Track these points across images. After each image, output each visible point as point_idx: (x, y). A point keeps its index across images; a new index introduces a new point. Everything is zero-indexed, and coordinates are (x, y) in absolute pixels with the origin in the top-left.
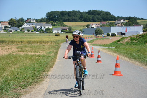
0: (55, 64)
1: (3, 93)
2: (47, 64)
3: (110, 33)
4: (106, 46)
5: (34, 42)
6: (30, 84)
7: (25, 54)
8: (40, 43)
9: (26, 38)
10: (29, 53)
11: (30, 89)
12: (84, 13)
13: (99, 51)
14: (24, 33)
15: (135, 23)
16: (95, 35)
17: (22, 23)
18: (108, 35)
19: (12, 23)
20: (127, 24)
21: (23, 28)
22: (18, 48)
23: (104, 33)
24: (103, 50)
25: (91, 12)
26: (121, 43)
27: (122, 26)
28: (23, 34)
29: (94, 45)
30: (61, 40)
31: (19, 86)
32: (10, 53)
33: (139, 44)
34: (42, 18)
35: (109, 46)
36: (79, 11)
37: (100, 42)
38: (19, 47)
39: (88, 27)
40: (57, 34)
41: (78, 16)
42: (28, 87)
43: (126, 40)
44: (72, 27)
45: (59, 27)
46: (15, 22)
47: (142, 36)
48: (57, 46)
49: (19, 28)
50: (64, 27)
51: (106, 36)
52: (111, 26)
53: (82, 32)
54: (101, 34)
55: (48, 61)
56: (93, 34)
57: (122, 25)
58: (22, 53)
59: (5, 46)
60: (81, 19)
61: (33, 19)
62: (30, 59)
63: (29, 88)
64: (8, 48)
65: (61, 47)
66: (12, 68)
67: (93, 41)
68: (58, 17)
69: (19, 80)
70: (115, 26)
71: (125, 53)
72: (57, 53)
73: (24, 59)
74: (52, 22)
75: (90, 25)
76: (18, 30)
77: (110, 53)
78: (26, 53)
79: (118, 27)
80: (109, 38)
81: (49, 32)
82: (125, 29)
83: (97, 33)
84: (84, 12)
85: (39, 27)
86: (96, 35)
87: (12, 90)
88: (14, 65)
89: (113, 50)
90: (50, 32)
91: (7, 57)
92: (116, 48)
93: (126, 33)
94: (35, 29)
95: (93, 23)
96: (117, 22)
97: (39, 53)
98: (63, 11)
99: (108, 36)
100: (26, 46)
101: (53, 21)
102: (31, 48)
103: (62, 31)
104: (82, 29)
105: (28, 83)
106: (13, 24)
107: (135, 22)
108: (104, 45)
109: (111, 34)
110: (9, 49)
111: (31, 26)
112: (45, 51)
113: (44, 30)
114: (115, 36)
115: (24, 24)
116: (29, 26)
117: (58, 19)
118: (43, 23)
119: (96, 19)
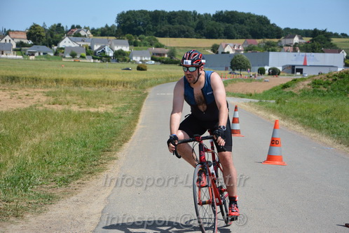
0: (135, 134)
1: (16, 194)
2: (116, 134)
3: (267, 68)
4: (255, 98)
5: (86, 82)
6: (77, 176)
7: (64, 110)
8: (100, 85)
9: (68, 72)
10: (75, 108)
11: (77, 187)
12: (206, 18)
13: (236, 109)
14: (64, 60)
15: (327, 46)
16: (231, 70)
17: (58, 36)
18: (262, 72)
19: (35, 35)
20: (309, 48)
21: (62, 49)
22: (48, 96)
23: (252, 68)
24: (247, 107)
25: (224, 16)
26: (291, 92)
27: (295, 51)
28: (61, 63)
30: (150, 79)
31: (52, 180)
32: (31, 106)
33: (332, 95)
34: (107, 26)
35: (261, 98)
36: (195, 13)
37: (240, 87)
38: (51, 92)
39: (214, 52)
40: (141, 65)
41: (191, 24)
42: (72, 183)
43: (301, 86)
44: (177, 51)
45: (147, 49)
46: (43, 34)
47: (341, 76)
48: (140, 93)
49: (50, 47)
50: (159, 50)
51: (257, 73)
52: (269, 51)
54: (245, 69)
55: (119, 127)
56: (226, 69)
57: (295, 48)
58: (59, 106)
59: (18, 89)
60: (199, 32)
61: (85, 28)
62: (76, 120)
63: (74, 184)
64: (26, 93)
65: (148, 97)
66: (36, 141)
68: (144, 25)
69: (52, 168)
70: (280, 51)
71: (296, 116)
72: (138, 109)
73: (63, 122)
74: (131, 35)
75: (219, 46)
76: (49, 54)
77: (262, 113)
78: (67, 107)
79: (286, 53)
80: (262, 79)
81: (121, 59)
82: (303, 58)
83: (235, 66)
84: (206, 14)
85: (99, 46)
86: (233, 70)
87: (35, 187)
88: (39, 132)
89: (270, 107)
90: (125, 60)
91: (23, 114)
92: (278, 103)
93: (304, 68)
94: (89, 52)
95: (227, 41)
96: (284, 41)
97: (98, 108)
98: (156, 11)
99: (261, 74)
100: (66, 92)
101: (133, 35)
102: (80, 96)
103: (152, 59)
105: (72, 174)
106: (37, 39)
107: (327, 43)
108: (251, 95)
109: (270, 69)
110: (27, 95)
111: (79, 43)
112: (111, 103)
113: (111, 54)
114: (279, 74)
115: (62, 40)
116: (76, 45)
117: (145, 31)
118: (110, 38)
119: (235, 33)
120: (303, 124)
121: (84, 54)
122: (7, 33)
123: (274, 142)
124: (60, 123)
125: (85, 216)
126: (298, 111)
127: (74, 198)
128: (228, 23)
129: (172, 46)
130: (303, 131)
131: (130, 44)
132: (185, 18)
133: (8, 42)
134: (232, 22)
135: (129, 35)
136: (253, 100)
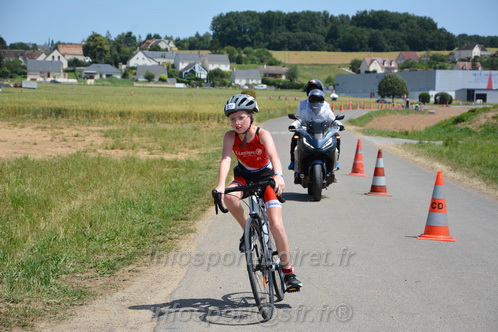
2: (198, 192)
3: (432, 93)
4: (412, 138)
5: (164, 117)
6: (129, 260)
7: (127, 157)
8: (183, 120)
9: (139, 102)
10: (143, 155)
11: (127, 277)
12: (342, 21)
13: (379, 154)
14: (135, 84)
16: (379, 98)
17: (128, 49)
18: (424, 99)
19: (94, 49)
20: (495, 63)
21: (133, 68)
22: (106, 136)
23: (411, 94)
24: (400, 151)
25: (368, 18)
26: (467, 129)
27: (474, 67)
28: (132, 88)
29: (369, 132)
31: (91, 265)
32: (78, 152)
34: (197, 35)
35: (420, 139)
36: (326, 14)
37: (391, 122)
38: (111, 131)
39: (354, 70)
40: (247, 91)
41: (320, 31)
42: (121, 271)
43: (482, 119)
44: (299, 68)
45: (256, 68)
46: (107, 48)
49: (117, 66)
50: (273, 69)
52: (435, 68)
53: (331, 87)
54: (400, 95)
55: (204, 182)
56: (372, 95)
57: (474, 63)
58: (120, 151)
59: (65, 126)
60: (332, 43)
61: (167, 38)
62: (141, 173)
63: (123, 272)
64: (75, 132)
66: (76, 204)
67: (369, 117)
68: (251, 33)
69: (93, 246)
70: (452, 69)
71: (473, 165)
73: (123, 175)
74: (233, 48)
75: (361, 62)
76: (115, 76)
77: (421, 160)
78: (131, 153)
79: (461, 72)
80: (426, 110)
81: (218, 83)
82: (487, 78)
83: (385, 90)
85: (186, 65)
86: (383, 97)
87: (64, 276)
88: (85, 191)
89: (434, 152)
90: (224, 84)
91: (63, 165)
92: (446, 145)
93: (489, 93)
94: (173, 73)
95: (373, 55)
96: (457, 53)
97: (177, 154)
98: (269, 13)
99: (424, 102)
100: (134, 130)
101: (236, 47)
102: (153, 137)
103: (264, 82)
104: (333, 75)
105: (122, 256)
106: (98, 54)
108: (407, 133)
109: (436, 96)
110: (76, 136)
111: (157, 60)
112: (197, 147)
113: (204, 76)
114: (450, 103)
115: (134, 55)
116: (153, 63)
117: (253, 41)
118: (202, 52)
119: (385, 43)
120: (485, 178)
121: (165, 76)
122: (56, 47)
123: (435, 205)
124: (117, 178)
125: (131, 325)
126: (476, 157)
127: (120, 294)
128: (374, 28)
129: (293, 62)
130: (483, 187)
131: (232, 60)
132: (312, 22)
133: (56, 59)
134: (381, 28)
135: (229, 47)
136: (408, 141)
